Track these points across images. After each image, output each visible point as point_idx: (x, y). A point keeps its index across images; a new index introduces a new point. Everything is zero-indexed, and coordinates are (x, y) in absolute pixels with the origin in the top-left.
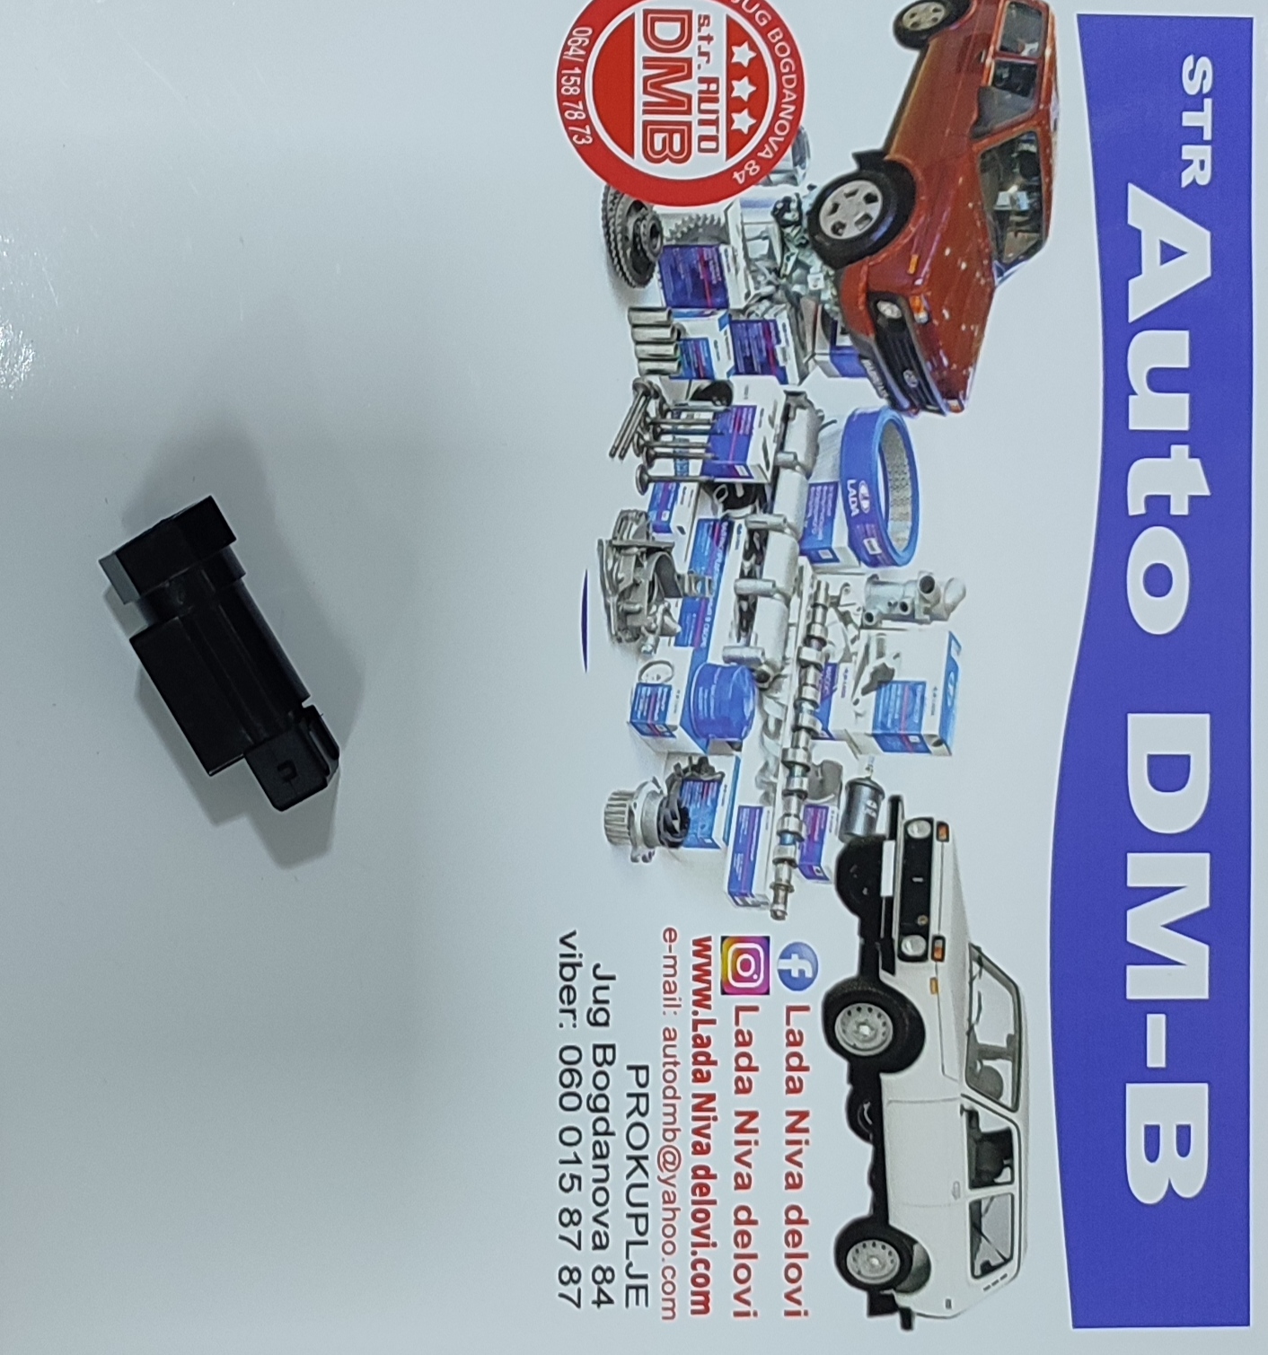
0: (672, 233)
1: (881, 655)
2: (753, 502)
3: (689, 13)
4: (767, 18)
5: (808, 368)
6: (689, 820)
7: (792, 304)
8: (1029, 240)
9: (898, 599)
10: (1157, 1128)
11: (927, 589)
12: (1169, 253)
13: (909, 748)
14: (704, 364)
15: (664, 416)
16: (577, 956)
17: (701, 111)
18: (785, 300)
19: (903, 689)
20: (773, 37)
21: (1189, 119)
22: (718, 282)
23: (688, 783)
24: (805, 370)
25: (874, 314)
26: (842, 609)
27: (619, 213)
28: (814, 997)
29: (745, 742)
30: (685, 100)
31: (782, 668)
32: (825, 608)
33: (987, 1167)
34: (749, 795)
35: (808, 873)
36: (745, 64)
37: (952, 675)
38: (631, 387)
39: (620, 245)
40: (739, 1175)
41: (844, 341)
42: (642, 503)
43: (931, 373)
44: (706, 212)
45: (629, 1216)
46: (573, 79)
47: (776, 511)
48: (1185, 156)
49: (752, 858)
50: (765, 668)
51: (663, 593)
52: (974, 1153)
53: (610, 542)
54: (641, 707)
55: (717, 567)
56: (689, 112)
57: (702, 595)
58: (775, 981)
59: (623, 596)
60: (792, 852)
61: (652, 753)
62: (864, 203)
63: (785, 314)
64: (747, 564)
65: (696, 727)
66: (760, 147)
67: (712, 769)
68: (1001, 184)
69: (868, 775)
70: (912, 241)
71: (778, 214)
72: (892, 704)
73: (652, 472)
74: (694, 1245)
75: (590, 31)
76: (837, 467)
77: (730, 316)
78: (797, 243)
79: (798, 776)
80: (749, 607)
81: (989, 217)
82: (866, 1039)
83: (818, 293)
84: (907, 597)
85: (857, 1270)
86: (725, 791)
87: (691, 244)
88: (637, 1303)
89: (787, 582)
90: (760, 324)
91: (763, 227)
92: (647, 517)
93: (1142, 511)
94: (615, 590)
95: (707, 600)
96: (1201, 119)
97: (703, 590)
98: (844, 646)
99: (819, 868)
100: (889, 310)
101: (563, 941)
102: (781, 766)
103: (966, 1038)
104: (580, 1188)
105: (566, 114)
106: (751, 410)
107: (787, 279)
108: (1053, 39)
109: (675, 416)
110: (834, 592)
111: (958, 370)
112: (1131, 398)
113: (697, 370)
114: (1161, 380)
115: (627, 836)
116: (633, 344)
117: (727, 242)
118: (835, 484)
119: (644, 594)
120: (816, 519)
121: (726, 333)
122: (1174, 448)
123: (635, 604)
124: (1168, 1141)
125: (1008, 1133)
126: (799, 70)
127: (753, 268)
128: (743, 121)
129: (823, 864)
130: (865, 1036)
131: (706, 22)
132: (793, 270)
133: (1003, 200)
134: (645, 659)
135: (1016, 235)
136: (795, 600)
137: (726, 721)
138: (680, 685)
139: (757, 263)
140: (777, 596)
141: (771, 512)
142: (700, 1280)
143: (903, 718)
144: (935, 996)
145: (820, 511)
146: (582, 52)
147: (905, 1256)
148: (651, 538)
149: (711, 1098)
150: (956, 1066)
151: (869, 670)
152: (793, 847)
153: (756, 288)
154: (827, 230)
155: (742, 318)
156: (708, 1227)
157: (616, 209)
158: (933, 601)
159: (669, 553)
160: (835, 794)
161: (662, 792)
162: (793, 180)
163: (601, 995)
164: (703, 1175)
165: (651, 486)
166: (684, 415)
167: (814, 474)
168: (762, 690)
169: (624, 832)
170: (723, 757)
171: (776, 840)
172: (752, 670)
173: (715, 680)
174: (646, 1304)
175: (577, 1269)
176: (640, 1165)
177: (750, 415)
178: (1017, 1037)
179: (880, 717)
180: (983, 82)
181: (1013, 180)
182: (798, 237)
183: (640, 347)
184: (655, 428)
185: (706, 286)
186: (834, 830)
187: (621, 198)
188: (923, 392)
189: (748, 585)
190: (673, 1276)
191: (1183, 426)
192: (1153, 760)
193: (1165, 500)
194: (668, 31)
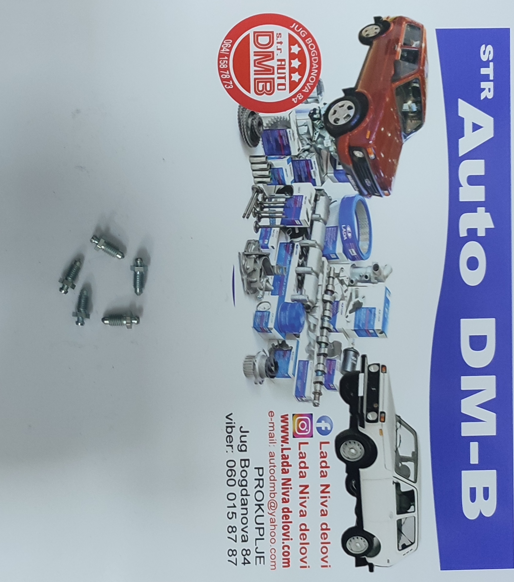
0: (267, 124)
1: (357, 297)
2: (302, 236)
3: (272, 32)
4: (305, 34)
5: (324, 179)
6: (278, 366)
7: (317, 152)
8: (417, 123)
9: (364, 274)
10: (475, 488)
11: (376, 269)
12: (476, 127)
13: (369, 335)
14: (281, 178)
15: (265, 200)
16: (233, 423)
17: (278, 73)
18: (315, 151)
19: (366, 310)
20: (308, 41)
21: (484, 71)
22: (287, 144)
23: (278, 351)
25: (352, 156)
26: (340, 278)
27: (245, 116)
28: (331, 438)
29: (301, 334)
30: (272, 69)
31: (316, 303)
32: (333, 278)
33: (404, 505)
34: (303, 356)
35: (328, 387)
36: (297, 53)
37: (387, 305)
38: (250, 189)
39: (245, 130)
40: (301, 511)
41: (340, 167)
42: (256, 236)
43: (377, 180)
44: (281, 115)
45: (256, 528)
46: (224, 61)
47: (312, 239)
48: (482, 87)
49: (305, 382)
50: (308, 303)
51: (265, 273)
52: (399, 500)
53: (243, 253)
54: (258, 320)
55: (288, 262)
56: (273, 74)
57: (282, 274)
58: (315, 432)
59: (249, 275)
60: (321, 379)
61: (263, 339)
62: (347, 110)
63: (314, 157)
64: (301, 261)
65: (280, 328)
66: (303, 88)
67: (287, 346)
68: (404, 100)
69: (352, 347)
70: (367, 125)
71: (311, 115)
72: (362, 317)
73: (260, 224)
74: (283, 539)
75: (231, 41)
76: (338, 220)
77: (292, 158)
78: (319, 127)
79: (324, 348)
80: (301, 278)
81: (400, 114)
82: (353, 454)
83: (327, 148)
84: (368, 273)
85: (351, 548)
86: (293, 354)
87: (275, 129)
88: (260, 563)
89: (317, 267)
90: (304, 161)
91: (305, 121)
92: (258, 242)
93: (466, 235)
94: (245, 272)
95: (284, 276)
96: (489, 71)
97: (282, 272)
98: (341, 294)
99: (332, 385)
100: (358, 154)
101: (227, 417)
102: (316, 344)
103: (395, 453)
104: (236, 517)
105: (222, 76)
106: (301, 197)
107: (315, 142)
108: (425, 40)
109: (270, 200)
110: (337, 271)
111: (388, 178)
112: (460, 188)
113: (278, 181)
114: (473, 180)
115: (253, 373)
116: (251, 171)
117: (290, 128)
118: (337, 227)
119: (257, 274)
120: (329, 241)
121: (290, 165)
123: (254, 278)
124: (480, 494)
125: (412, 491)
126: (319, 55)
127: (301, 138)
128: (296, 77)
129: (334, 383)
130: (353, 453)
131: (280, 36)
132: (318, 139)
133: (406, 107)
134: (259, 301)
135: (411, 122)
136: (321, 275)
137: (293, 325)
138: (273, 311)
139: (303, 136)
140: (313, 273)
141: (310, 239)
142: (286, 554)
143: (366, 323)
144: (382, 437)
145: (330, 238)
146: (228, 50)
147: (370, 542)
148: (260, 251)
149: (289, 480)
150: (391, 465)
151: (352, 303)
152: (321, 377)
153: (303, 147)
154: (332, 121)
155: (297, 159)
156: (289, 532)
157: (243, 115)
158: (378, 274)
159: (268, 257)
160: (339, 355)
161: (267, 355)
162: (317, 101)
163: (243, 439)
164: (286, 512)
165: (260, 229)
166: (273, 200)
167: (327, 223)
168: (308, 312)
169: (251, 372)
170: (292, 340)
171: (314, 374)
172: (303, 304)
173: (288, 309)
174: (264, 564)
175: (235, 550)
176: (260, 508)
177: (301, 199)
178: (416, 453)
179: (357, 323)
180: (396, 58)
181: (410, 98)
182: (320, 124)
183: (254, 172)
184: (261, 205)
185: (282, 146)
186: (338, 369)
187: (245, 110)
188: (373, 188)
189: (301, 269)
190: (275, 552)
191: (483, 199)
192: (471, 337)
193: (475, 230)
194: (265, 40)
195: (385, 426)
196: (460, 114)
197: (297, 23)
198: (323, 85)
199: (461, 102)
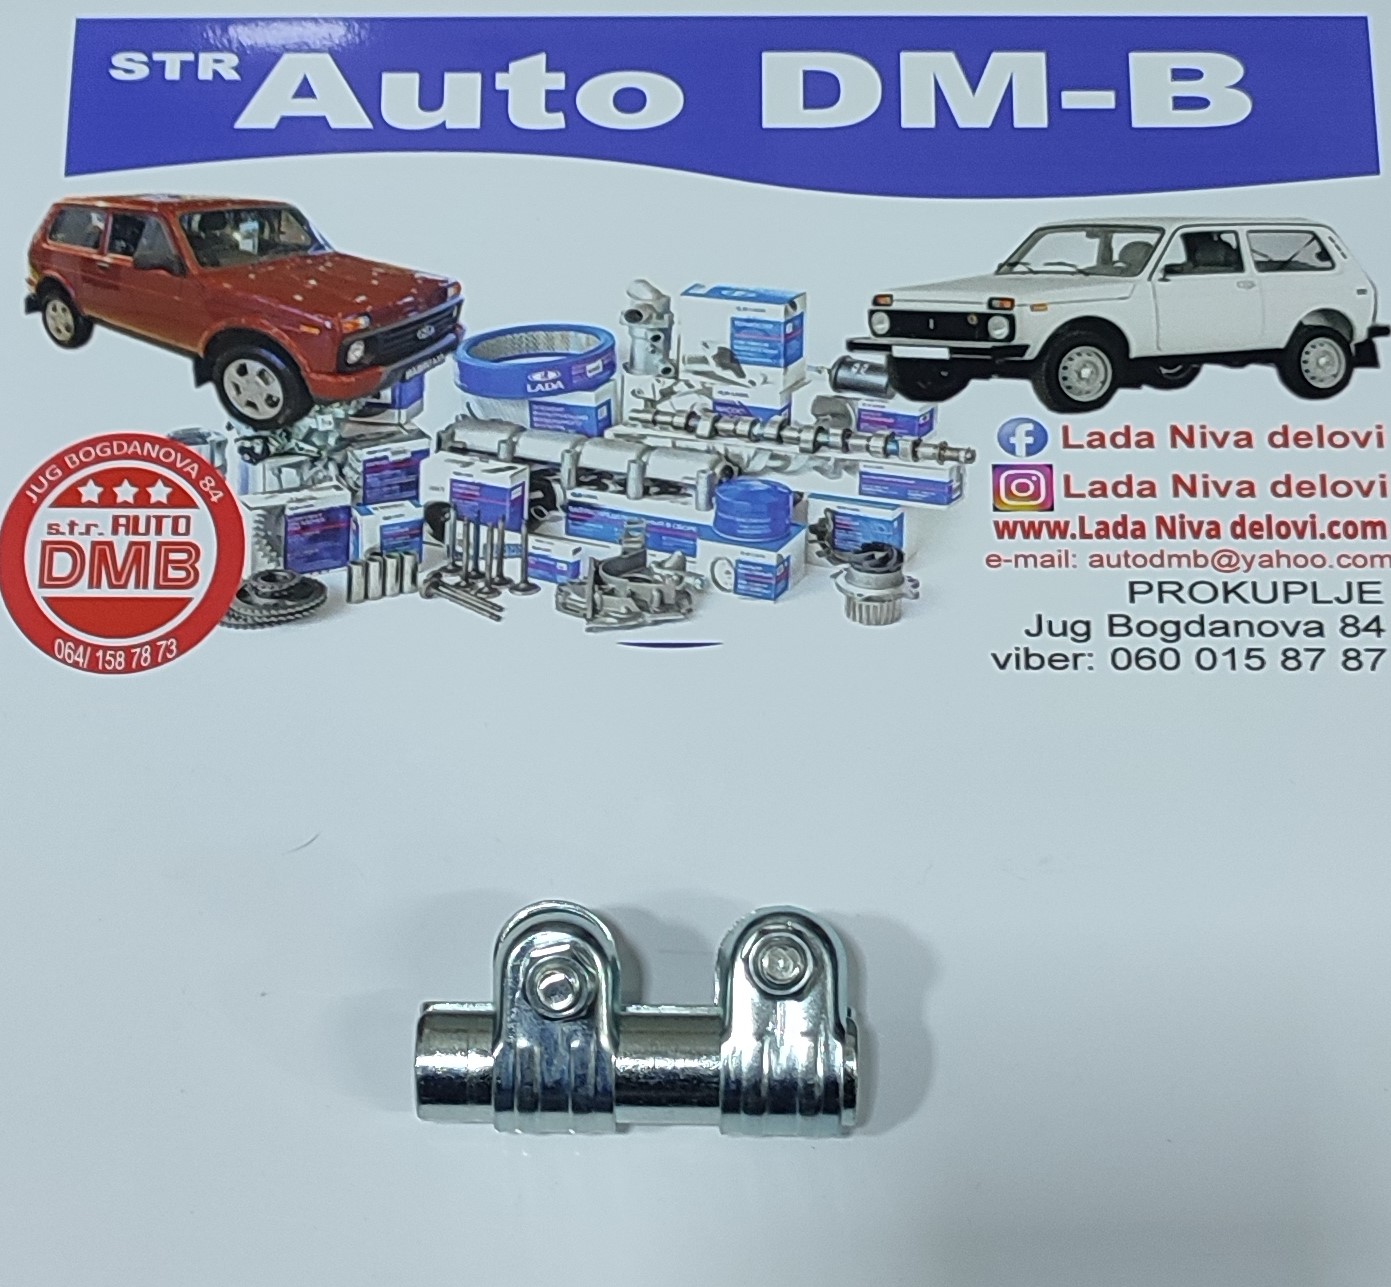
0: (271, 560)
1: (704, 360)
2: (549, 482)
3: (45, 544)
4: (53, 470)
5: (413, 430)
6: (874, 543)
7: (349, 445)
8: (288, 220)
9: (648, 345)
10: (1176, 99)
11: (637, 316)
12: (305, 90)
13: (798, 333)
14: (407, 529)
15: (459, 568)
16: (1017, 652)
17: (147, 532)
18: (343, 451)
19: (739, 339)
20: (73, 463)
21: (173, 73)
22: (323, 516)
23: (837, 543)
24: (415, 433)
25: (360, 367)
26: (658, 397)
27: (249, 612)
28: (1054, 422)
29: (793, 489)
30: (134, 549)
31: (718, 453)
33: (1221, 256)
34: (849, 485)
35: (926, 428)
36: (100, 490)
37: (724, 292)
38: (429, 601)
39: (282, 612)
40: (1239, 493)
42: (548, 589)
43: (420, 312)
44: (251, 528)
45: (1287, 600)
46: (108, 658)
47: (558, 460)
48: (209, 76)
49: (912, 482)
50: (718, 470)
51: (640, 569)
52: (1208, 268)
53: (588, 620)
54: (758, 590)
55: (615, 517)
56: (147, 545)
57: (644, 531)
58: (1037, 459)
59: (644, 607)
60: (905, 443)
61: (806, 578)
62: (246, 377)
63: (357, 452)
64: (612, 487)
65: (778, 536)
66: (187, 476)
67: (823, 521)
68: (231, 246)
69: (826, 371)
70: (286, 331)
71: (255, 459)
72: (752, 349)
73: (517, 579)
74: (1314, 536)
75: (59, 641)
76: (513, 402)
77: (359, 504)
78: (286, 440)
79: (828, 438)
80: (657, 486)
81: (264, 258)
82: (1095, 372)
83: (338, 422)
84: (646, 334)
85: (1332, 378)
86: (844, 508)
87: (283, 542)
88: (1377, 592)
89: (629, 449)
90: (368, 476)
91: (269, 474)
92: (563, 584)
93: (560, 116)
94: (636, 616)
95: (649, 526)
97: (638, 530)
98: (695, 395)
99: (922, 418)
100: (356, 353)
101: (1002, 667)
102: (819, 454)
103: (1091, 276)
104: (1260, 649)
105: (145, 664)
106: (455, 484)
107: (322, 449)
108: (88, 199)
109: (459, 557)
110: (641, 406)
111: (418, 287)
113: (413, 536)
114: (431, 98)
115: (891, 604)
116: (385, 599)
117: (283, 508)
118: (531, 403)
119: (643, 587)
120: (566, 422)
121: (375, 509)
122: (499, 86)
123: (652, 596)
124: (1187, 88)
125: (1187, 238)
126: (110, 439)
127: (310, 483)
128: (159, 492)
129: (917, 414)
130: (1092, 372)
131: (55, 527)
132: (313, 444)
133: (247, 246)
134: (709, 586)
135: (283, 233)
136: (649, 442)
137: (772, 507)
138: (735, 552)
139: (305, 479)
140: (644, 459)
141: (559, 465)
142: (1351, 530)
143: (768, 338)
144: (1049, 307)
145: (558, 418)
146: (81, 649)
147: (1315, 332)
148: (584, 580)
149: (1160, 521)
150: (1120, 286)
151: (719, 371)
152: (901, 443)
153: (331, 479)
154: (273, 412)
155: (360, 493)
156: (1295, 523)
157: (245, 615)
158: (649, 311)
159: (600, 562)
160: (846, 401)
161: (846, 569)
162: (221, 445)
163: (1058, 629)
164: (1239, 528)
165: (531, 580)
166: (459, 549)
167: (522, 425)
168: (740, 473)
169: (888, 606)
170: (809, 511)
171: (894, 459)
172: (721, 482)
173: (731, 518)
174: (1378, 583)
175: (1346, 652)
176: (1234, 590)
177: (461, 485)
178: (1089, 229)
179: (769, 361)
180: (129, 265)
181: (228, 235)
182: (279, 440)
183: (388, 591)
184: (470, 578)
185: (327, 527)
186: (882, 404)
187: (233, 610)
188: (439, 321)
189: (633, 486)
190: (1347, 557)
191: (477, 77)
192: (809, 104)
193: (550, 95)
194: (62, 564)
195: (1023, 299)
196: (272, 124)
197: (26, 486)
198: (183, 431)
199: (243, 123)
